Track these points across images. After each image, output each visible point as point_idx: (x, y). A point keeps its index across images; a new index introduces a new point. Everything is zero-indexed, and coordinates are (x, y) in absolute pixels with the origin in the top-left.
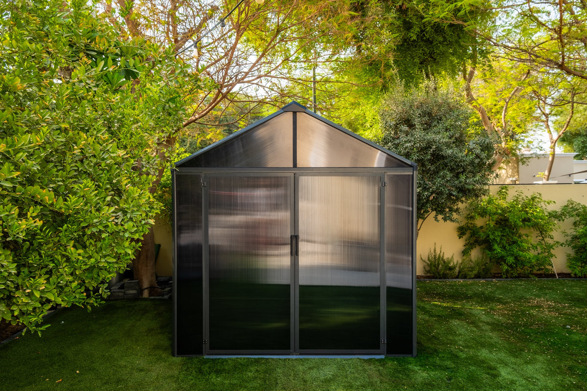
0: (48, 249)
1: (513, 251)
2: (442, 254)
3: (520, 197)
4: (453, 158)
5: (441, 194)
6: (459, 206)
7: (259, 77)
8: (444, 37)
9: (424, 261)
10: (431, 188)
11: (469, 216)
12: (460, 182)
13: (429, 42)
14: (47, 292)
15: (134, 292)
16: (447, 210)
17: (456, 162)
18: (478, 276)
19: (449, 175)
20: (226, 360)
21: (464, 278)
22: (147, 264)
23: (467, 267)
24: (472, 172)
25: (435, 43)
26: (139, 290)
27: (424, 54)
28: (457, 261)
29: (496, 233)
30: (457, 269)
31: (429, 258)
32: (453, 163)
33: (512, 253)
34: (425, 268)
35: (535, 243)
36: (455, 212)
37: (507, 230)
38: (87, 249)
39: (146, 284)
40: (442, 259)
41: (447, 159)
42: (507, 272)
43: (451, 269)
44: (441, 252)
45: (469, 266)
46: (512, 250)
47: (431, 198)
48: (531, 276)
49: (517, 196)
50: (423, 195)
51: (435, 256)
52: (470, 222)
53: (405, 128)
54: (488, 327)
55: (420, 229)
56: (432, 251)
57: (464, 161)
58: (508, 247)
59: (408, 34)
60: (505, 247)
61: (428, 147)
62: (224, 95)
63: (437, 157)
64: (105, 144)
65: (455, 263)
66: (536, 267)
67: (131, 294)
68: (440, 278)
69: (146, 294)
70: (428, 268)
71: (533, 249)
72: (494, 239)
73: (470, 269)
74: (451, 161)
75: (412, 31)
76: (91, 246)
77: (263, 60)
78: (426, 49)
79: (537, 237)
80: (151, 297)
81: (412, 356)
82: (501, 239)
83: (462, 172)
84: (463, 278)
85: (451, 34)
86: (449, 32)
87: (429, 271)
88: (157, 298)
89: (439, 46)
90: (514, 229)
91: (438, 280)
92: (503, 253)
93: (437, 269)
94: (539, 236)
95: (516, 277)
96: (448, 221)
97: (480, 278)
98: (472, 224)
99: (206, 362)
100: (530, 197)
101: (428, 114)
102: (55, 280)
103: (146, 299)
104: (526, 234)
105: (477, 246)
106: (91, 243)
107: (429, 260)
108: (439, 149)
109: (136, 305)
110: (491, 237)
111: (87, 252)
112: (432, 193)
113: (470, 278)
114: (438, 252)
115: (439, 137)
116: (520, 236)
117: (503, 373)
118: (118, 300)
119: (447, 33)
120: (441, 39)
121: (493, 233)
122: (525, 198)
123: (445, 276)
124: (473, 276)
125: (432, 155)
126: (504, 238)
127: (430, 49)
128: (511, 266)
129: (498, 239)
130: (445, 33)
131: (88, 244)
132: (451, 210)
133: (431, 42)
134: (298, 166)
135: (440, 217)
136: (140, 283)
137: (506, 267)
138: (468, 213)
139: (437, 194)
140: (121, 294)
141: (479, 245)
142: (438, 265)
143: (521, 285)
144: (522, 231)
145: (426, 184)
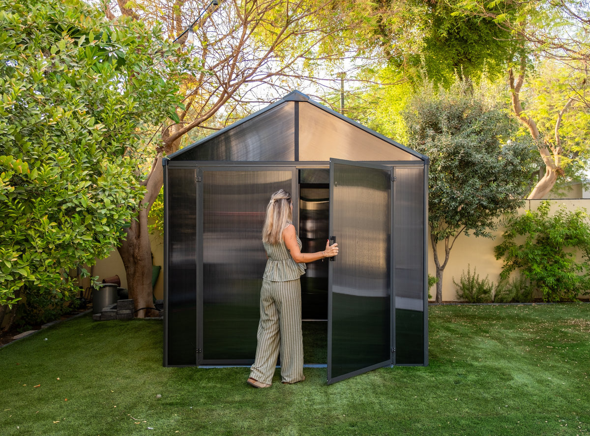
0: (21, 224)
1: (554, 272)
2: (476, 276)
3: (564, 213)
4: (483, 165)
5: (471, 205)
6: (493, 220)
7: (270, 75)
8: (480, 36)
9: (457, 285)
10: (459, 197)
11: (506, 234)
12: (491, 191)
13: (463, 41)
14: (19, 268)
15: (128, 312)
16: (480, 224)
17: (487, 168)
18: (515, 300)
19: (479, 184)
20: (221, 370)
21: (500, 302)
22: (143, 282)
23: (504, 290)
24: (506, 181)
25: (470, 42)
26: (134, 310)
27: (458, 54)
28: (492, 283)
29: (536, 251)
30: (493, 292)
31: (461, 280)
32: (483, 170)
33: (553, 273)
34: (457, 293)
35: (579, 264)
36: (488, 226)
37: (548, 248)
38: (62, 226)
39: (141, 304)
40: (477, 282)
41: (477, 165)
42: (548, 295)
43: (485, 292)
44: (475, 274)
45: (506, 289)
46: (553, 270)
47: (459, 209)
48: (575, 300)
49: (560, 211)
50: (451, 206)
51: (469, 278)
52: (508, 241)
53: (431, 132)
54: (513, 343)
55: (451, 247)
56: (466, 273)
57: (495, 167)
58: (549, 268)
59: (438, 30)
60: (546, 267)
61: (455, 153)
62: (229, 94)
63: (466, 164)
64: (83, 118)
65: (490, 285)
66: (581, 291)
67: (125, 314)
68: (474, 303)
69: (141, 314)
70: (461, 293)
71: (577, 269)
72: (534, 259)
73: (508, 292)
74: (481, 168)
75: (442, 27)
76: (67, 222)
77: (272, 54)
78: (460, 49)
79: (582, 257)
80: (147, 318)
81: (424, 366)
82: (542, 259)
83: (494, 181)
84: (498, 303)
85: (487, 33)
86: (484, 29)
87: (462, 295)
88: (153, 318)
89: (475, 46)
90: (556, 248)
91: (471, 304)
92: (542, 273)
93: (471, 292)
94: (585, 256)
95: (558, 302)
96: (480, 236)
97: (519, 302)
98: (510, 243)
99: (198, 371)
100: (574, 213)
101: (458, 117)
102: (29, 257)
103: (140, 320)
104: (570, 253)
105: (516, 269)
106: (66, 221)
107: (462, 283)
108: (468, 154)
109: (128, 324)
110: (530, 256)
111: (62, 229)
112: (460, 204)
113: (506, 302)
114: (472, 274)
115: (467, 140)
116: (562, 257)
117: (515, 377)
118: (109, 320)
119: (482, 31)
120: (477, 38)
121: (533, 252)
122: (568, 213)
123: (478, 301)
124: (510, 299)
125: (461, 161)
126: (545, 257)
127: (464, 49)
128: (552, 288)
129: (538, 259)
130: (480, 31)
131: (63, 221)
132: (483, 224)
133: (466, 41)
134: (300, 159)
135: (472, 231)
136: (134, 302)
137: (546, 289)
138: (506, 231)
139: (466, 204)
140: (113, 314)
141: (519, 267)
142: (472, 288)
143: (562, 308)
144: (566, 251)
145: (454, 194)
